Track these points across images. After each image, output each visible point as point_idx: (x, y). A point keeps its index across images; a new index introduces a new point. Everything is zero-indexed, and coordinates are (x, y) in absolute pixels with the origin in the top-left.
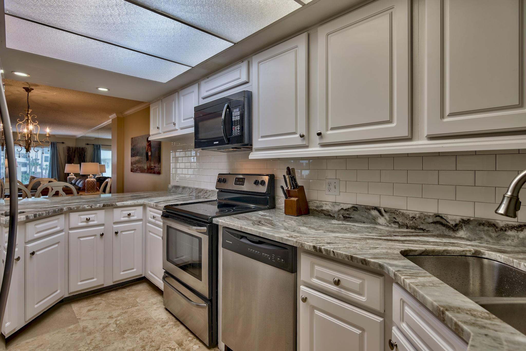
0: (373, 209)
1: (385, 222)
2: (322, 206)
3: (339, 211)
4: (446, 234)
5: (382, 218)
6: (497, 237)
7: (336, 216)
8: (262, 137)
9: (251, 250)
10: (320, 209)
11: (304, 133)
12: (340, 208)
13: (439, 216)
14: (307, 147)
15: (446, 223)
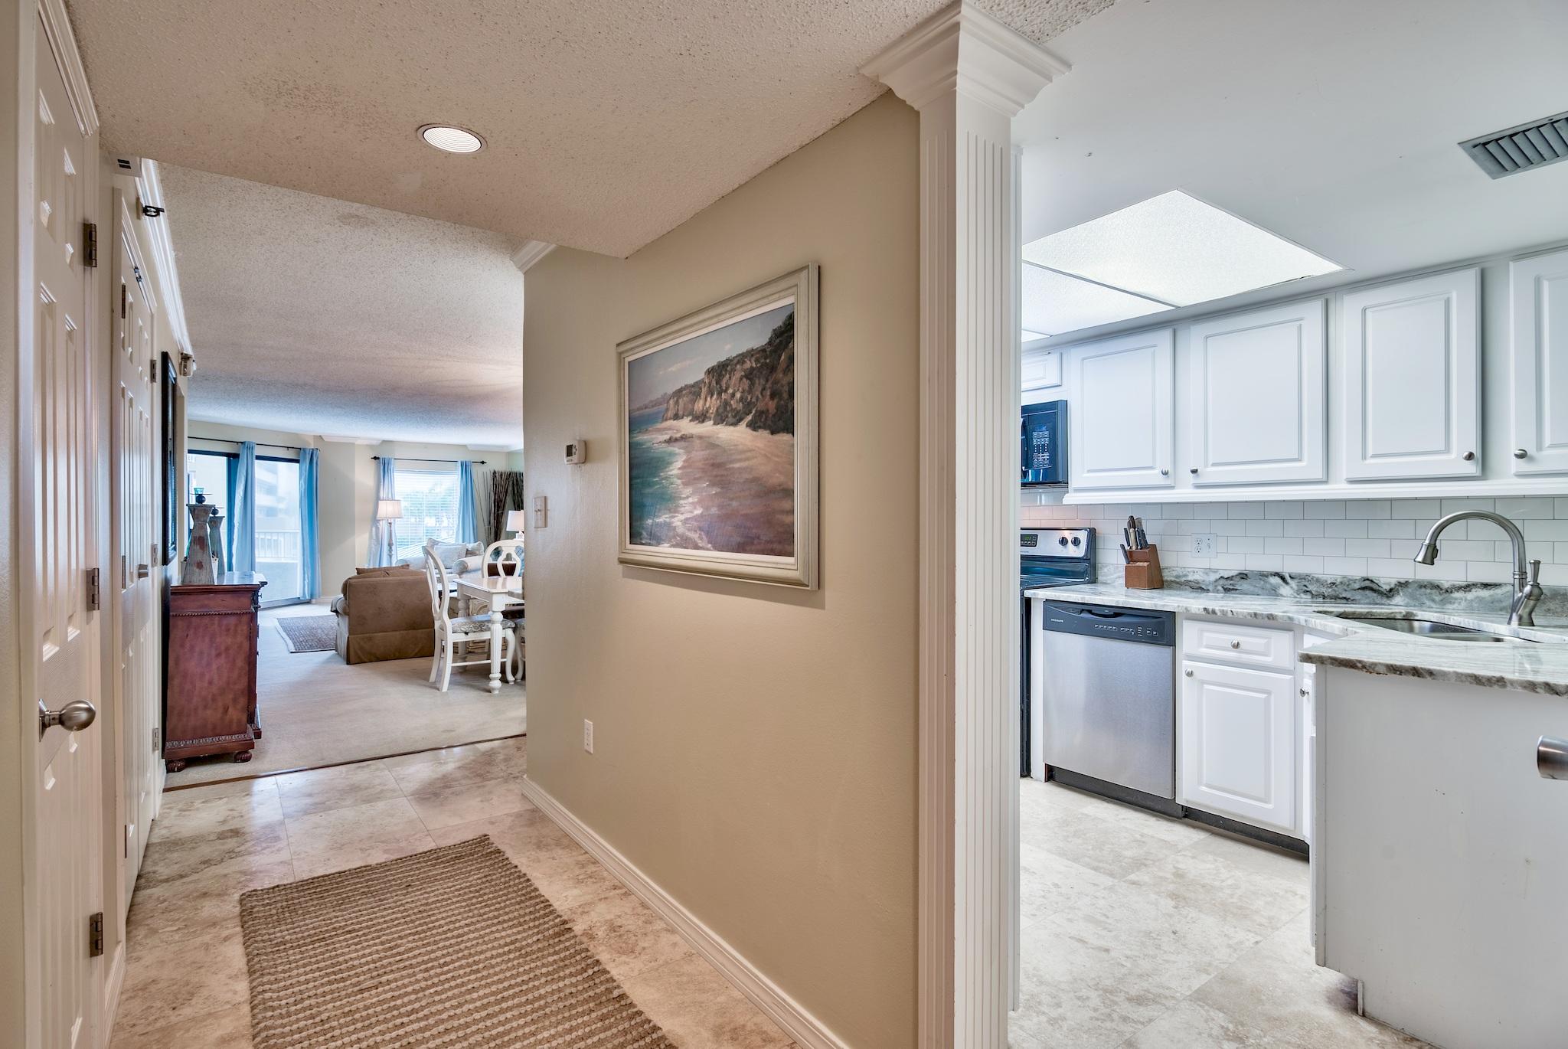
0: (1271, 575)
1: (1292, 592)
2: (1185, 576)
3: (1216, 581)
4: (1378, 602)
5: (1287, 587)
6: (1442, 600)
7: (1211, 588)
8: (1089, 471)
9: (1101, 626)
10: (1183, 579)
11: (1168, 468)
12: (1218, 577)
13: (1368, 580)
14: (1173, 487)
15: (1378, 588)
